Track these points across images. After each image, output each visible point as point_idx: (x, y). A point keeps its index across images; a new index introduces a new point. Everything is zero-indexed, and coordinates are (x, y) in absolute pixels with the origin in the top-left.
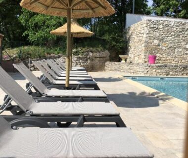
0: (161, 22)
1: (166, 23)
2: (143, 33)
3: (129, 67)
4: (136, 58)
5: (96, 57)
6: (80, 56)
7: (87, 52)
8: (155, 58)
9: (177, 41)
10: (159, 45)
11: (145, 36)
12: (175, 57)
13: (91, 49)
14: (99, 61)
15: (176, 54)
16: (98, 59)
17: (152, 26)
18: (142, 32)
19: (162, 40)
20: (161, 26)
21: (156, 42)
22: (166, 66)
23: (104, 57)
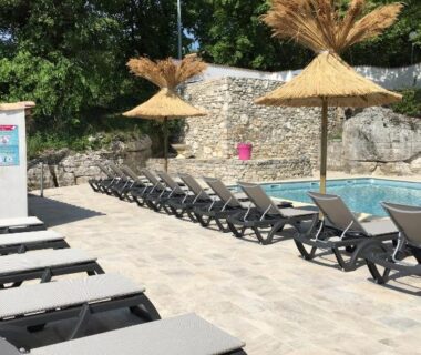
0: (250, 81)
1: (256, 83)
2: (222, 103)
3: (204, 168)
4: (205, 148)
5: (130, 151)
6: (104, 150)
7: (114, 140)
8: (250, 148)
9: (273, 115)
10: (248, 124)
11: (226, 107)
12: (273, 145)
13: (122, 134)
14: (136, 158)
15: (274, 139)
16: (134, 154)
17: (237, 89)
18: (220, 99)
19: (252, 115)
20: (250, 90)
21: (244, 118)
22: (271, 163)
23: (143, 150)
